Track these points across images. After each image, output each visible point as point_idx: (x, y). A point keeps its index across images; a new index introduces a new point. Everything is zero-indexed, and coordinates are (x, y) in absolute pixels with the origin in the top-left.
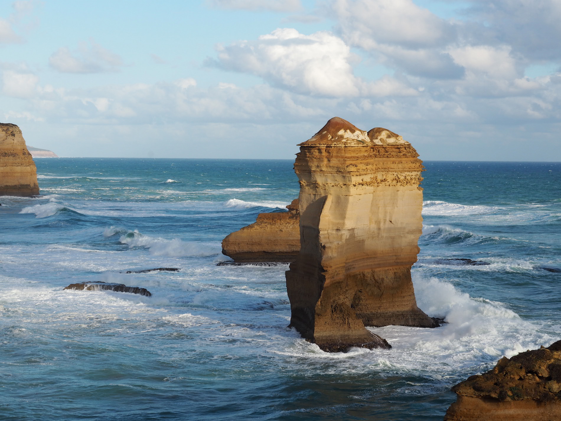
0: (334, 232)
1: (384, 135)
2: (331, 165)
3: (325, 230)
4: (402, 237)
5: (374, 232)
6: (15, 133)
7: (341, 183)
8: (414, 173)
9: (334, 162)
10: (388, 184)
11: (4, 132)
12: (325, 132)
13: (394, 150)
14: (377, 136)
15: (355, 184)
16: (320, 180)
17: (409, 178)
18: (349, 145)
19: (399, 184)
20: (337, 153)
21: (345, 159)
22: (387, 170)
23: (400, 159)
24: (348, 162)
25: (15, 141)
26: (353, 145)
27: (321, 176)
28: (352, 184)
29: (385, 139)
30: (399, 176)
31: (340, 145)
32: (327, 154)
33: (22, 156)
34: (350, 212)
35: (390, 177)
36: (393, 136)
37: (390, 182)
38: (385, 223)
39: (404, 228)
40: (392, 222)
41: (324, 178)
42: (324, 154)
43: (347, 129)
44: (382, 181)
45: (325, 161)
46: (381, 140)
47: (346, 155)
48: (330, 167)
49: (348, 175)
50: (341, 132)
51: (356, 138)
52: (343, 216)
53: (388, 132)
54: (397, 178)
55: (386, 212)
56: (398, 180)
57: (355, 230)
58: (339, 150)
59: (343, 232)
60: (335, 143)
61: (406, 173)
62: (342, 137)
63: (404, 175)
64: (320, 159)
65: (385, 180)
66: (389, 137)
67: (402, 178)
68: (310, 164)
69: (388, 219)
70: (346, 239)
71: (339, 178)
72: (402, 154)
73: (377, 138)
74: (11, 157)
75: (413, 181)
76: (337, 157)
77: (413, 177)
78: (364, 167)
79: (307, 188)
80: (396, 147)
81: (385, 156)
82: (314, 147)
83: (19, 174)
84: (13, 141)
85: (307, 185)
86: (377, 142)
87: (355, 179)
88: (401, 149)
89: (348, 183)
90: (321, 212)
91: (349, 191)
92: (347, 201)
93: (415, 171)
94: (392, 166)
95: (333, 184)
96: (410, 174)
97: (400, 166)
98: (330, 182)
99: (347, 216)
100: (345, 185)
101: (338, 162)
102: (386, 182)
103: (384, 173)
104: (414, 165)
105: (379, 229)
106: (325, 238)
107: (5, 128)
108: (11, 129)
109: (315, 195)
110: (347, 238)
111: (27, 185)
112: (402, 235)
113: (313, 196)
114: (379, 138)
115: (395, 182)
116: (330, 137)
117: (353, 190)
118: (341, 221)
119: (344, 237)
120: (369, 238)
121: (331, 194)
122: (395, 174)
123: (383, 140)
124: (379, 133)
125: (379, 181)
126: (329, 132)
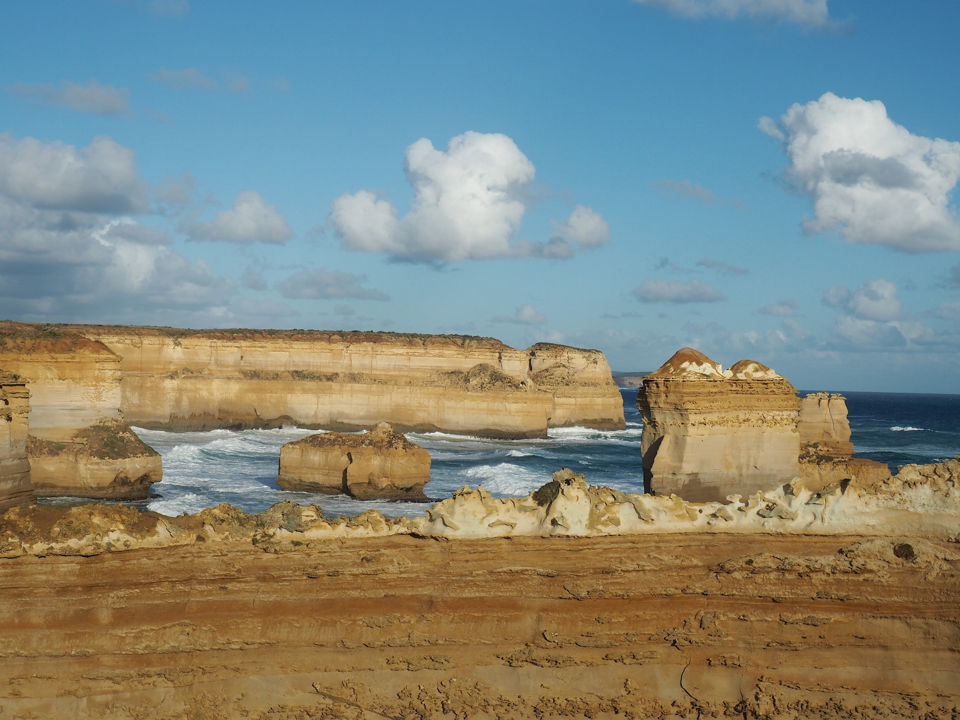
0: (670, 476)
1: (750, 368)
2: (669, 401)
3: (660, 474)
4: (772, 486)
5: (734, 478)
6: (598, 360)
7: (679, 422)
8: (786, 413)
9: (672, 398)
10: (752, 424)
11: (585, 359)
12: (669, 364)
13: (761, 385)
14: (742, 370)
15: (694, 423)
16: (658, 417)
17: (779, 418)
18: (688, 379)
19: (765, 424)
20: (675, 388)
21: (682, 395)
22: (750, 408)
23: (767, 396)
24: (686, 399)
25: (597, 370)
26: (692, 379)
27: (659, 412)
28: (690, 422)
29: (750, 373)
30: (765, 415)
31: (678, 379)
32: (665, 389)
33: (605, 386)
34: (688, 454)
35: (754, 416)
36: (762, 370)
37: (755, 421)
38: (748, 468)
39: (775, 475)
40: (757, 467)
41: (662, 416)
42: (662, 388)
43: (693, 362)
44: (745, 421)
45: (663, 396)
46: (745, 374)
47: (685, 390)
48: (667, 403)
49: (685, 413)
50: (685, 365)
51: (702, 371)
52: (680, 459)
53: (756, 365)
54: (762, 417)
55: (749, 457)
56: (764, 420)
57: (699, 475)
58: (677, 384)
59: (679, 477)
60: (674, 377)
61: (774, 412)
62: (684, 370)
63: (772, 414)
64: (658, 395)
65: (748, 420)
66: (756, 370)
67: (769, 418)
68: (649, 400)
69: (752, 464)
70: (684, 485)
71: (676, 415)
72: (769, 390)
73: (741, 372)
74: (592, 388)
75: (785, 422)
76: (675, 392)
77: (785, 417)
78: (708, 405)
79: (648, 426)
80: (763, 382)
81: (748, 392)
82: (652, 381)
83: (600, 407)
84: (595, 369)
85: (648, 424)
86: (741, 376)
87: (693, 418)
88: (769, 385)
89: (686, 421)
90: (656, 453)
91: (687, 431)
92: (684, 440)
93: (787, 410)
94: (757, 404)
95: (671, 423)
96: (781, 413)
97: (767, 404)
98: (669, 421)
99: (684, 459)
100: (683, 424)
101: (675, 398)
102: (750, 422)
103: (747, 412)
104: (786, 403)
105: (741, 475)
106: (657, 482)
107: (587, 355)
108: (593, 356)
109: (655, 434)
110: (686, 483)
111: (609, 419)
112: (772, 484)
113: (653, 435)
114: (744, 372)
115: (760, 422)
116: (672, 369)
117: (691, 430)
118: (678, 464)
119: (681, 483)
120: (725, 485)
121: (669, 434)
122: (761, 413)
123: (749, 374)
124: (745, 366)
125: (741, 420)
126: (672, 364)
